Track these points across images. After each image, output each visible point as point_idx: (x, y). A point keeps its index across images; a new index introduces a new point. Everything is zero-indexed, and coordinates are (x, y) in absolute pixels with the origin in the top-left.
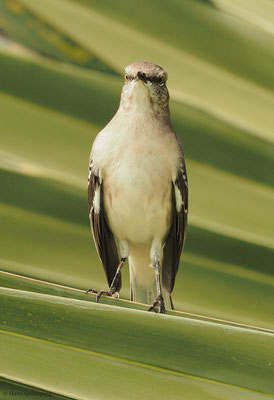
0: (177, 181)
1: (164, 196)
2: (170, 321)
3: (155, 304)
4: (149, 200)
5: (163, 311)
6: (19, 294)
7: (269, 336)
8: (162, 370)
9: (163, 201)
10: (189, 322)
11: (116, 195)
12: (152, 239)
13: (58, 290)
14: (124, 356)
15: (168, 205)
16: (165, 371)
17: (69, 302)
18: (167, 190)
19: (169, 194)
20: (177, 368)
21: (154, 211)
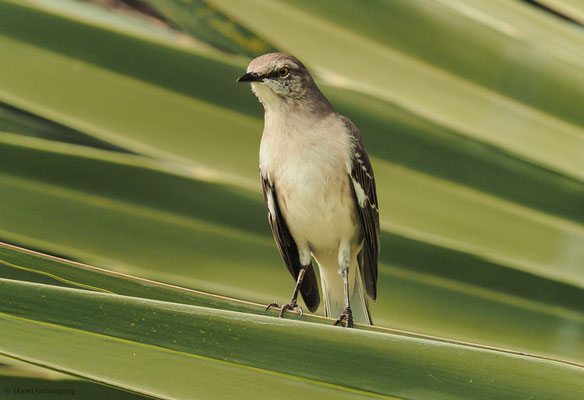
0: (353, 172)
1: (342, 190)
2: (359, 335)
3: (342, 317)
4: (326, 197)
5: (351, 325)
6: (190, 309)
7: (469, 350)
8: (350, 390)
9: (342, 197)
10: (380, 336)
11: (289, 197)
12: (339, 242)
13: (234, 304)
14: (311, 376)
15: (348, 201)
16: (355, 391)
17: (246, 317)
18: (344, 182)
19: (347, 188)
20: (368, 388)
21: (333, 211)
